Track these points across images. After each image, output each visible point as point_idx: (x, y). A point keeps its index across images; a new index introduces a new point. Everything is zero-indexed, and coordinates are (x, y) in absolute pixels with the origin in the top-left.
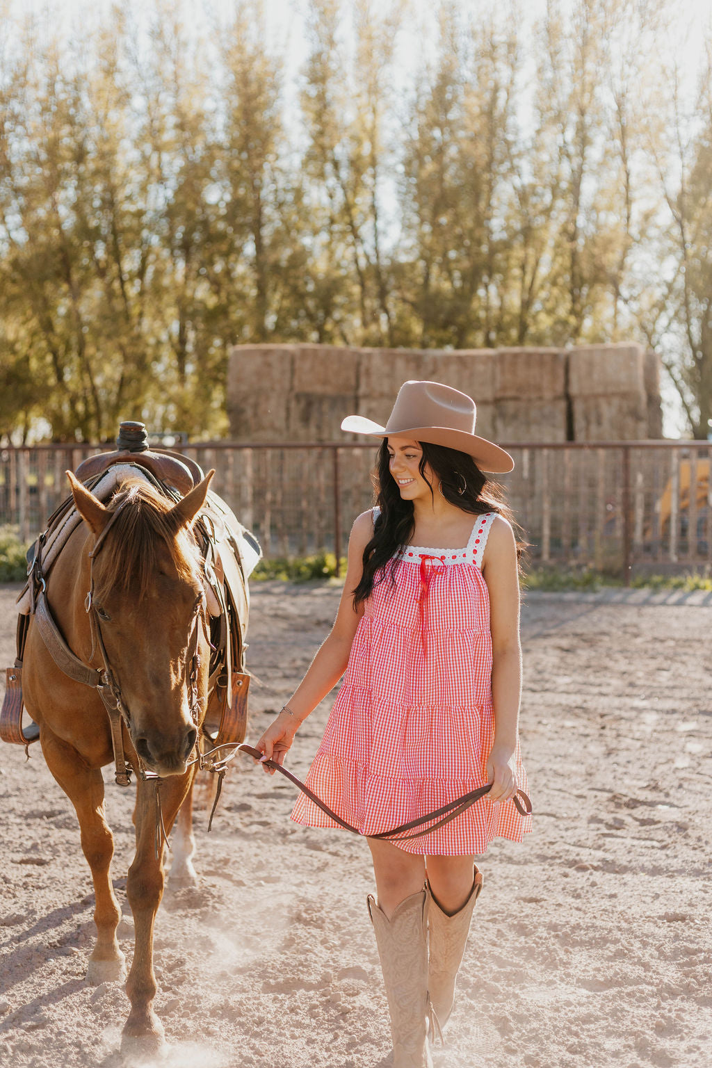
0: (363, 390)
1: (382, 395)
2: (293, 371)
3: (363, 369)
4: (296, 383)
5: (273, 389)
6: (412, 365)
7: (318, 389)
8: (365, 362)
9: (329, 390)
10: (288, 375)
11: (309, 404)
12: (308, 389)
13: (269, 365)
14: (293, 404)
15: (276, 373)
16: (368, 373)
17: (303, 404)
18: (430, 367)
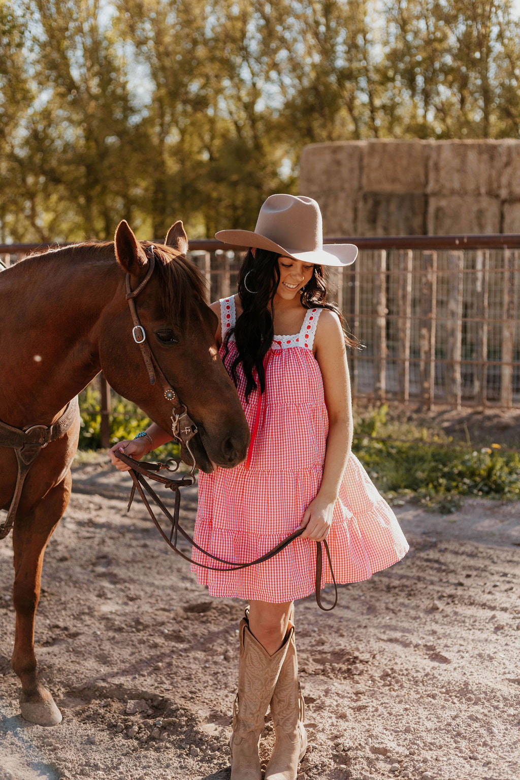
0: (431, 187)
1: (453, 192)
2: (361, 168)
3: (431, 163)
4: (364, 181)
5: (342, 189)
6: (485, 157)
7: (387, 187)
8: (434, 155)
9: (398, 188)
10: (356, 173)
11: (377, 204)
12: (377, 188)
13: (338, 163)
14: (361, 205)
15: (345, 171)
16: (437, 168)
17: (370, 203)
18: (504, 159)
